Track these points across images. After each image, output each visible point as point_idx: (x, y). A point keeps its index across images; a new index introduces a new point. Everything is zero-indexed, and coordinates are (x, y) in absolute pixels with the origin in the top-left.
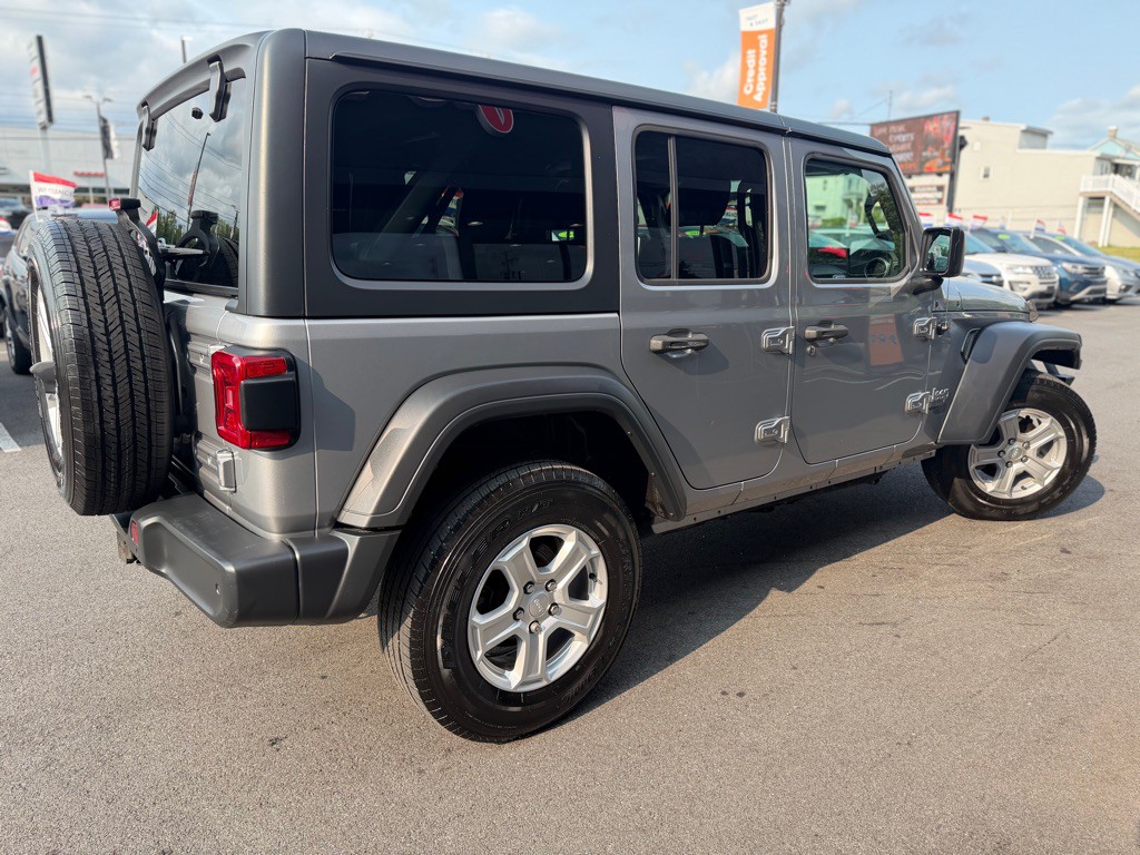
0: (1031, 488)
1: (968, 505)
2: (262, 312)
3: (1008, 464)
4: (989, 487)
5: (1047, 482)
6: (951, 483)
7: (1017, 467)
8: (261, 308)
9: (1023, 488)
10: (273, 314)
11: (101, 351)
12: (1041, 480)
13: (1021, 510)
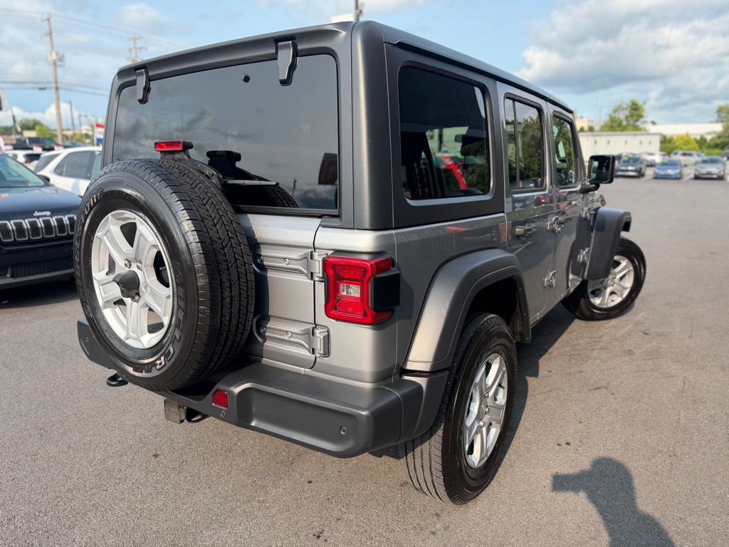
0: (617, 300)
1: (587, 313)
2: (367, 227)
3: (606, 288)
4: (597, 301)
5: (625, 296)
6: (579, 302)
7: (609, 290)
8: (367, 224)
9: (612, 301)
10: (374, 228)
11: (222, 262)
12: (622, 295)
13: (613, 314)
